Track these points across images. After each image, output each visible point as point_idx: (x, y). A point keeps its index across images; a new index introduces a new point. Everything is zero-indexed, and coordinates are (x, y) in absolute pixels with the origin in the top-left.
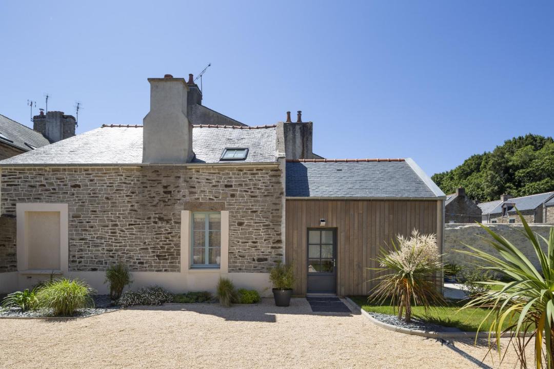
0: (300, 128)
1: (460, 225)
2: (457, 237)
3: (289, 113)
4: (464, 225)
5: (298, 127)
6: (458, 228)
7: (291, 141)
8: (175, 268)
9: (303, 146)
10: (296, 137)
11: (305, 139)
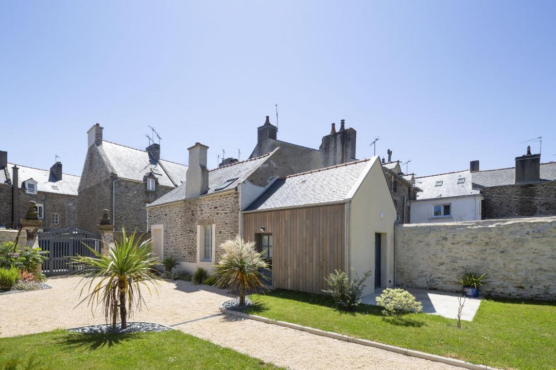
0: (340, 137)
1: (497, 222)
2: (490, 238)
3: (333, 125)
4: (505, 222)
5: (339, 136)
6: (494, 226)
7: (333, 151)
8: (195, 261)
9: (343, 153)
10: (337, 146)
11: (345, 145)
